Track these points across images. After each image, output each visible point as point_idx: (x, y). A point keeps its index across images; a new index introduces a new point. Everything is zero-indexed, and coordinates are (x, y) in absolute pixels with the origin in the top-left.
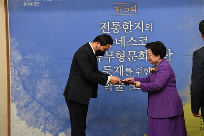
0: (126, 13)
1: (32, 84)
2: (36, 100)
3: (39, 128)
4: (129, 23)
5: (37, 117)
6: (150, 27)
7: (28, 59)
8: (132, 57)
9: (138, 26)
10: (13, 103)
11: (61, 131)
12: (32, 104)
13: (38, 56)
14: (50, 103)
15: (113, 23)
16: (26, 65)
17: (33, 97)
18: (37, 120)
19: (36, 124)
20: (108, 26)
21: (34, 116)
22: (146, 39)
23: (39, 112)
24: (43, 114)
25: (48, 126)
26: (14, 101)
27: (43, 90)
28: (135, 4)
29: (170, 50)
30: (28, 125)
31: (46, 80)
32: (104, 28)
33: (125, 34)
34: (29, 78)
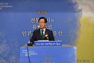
0: (42, 14)
6: (53, 21)
13: (1, 33)
14: (6, 55)
15: (36, 18)
20: (34, 20)
22: (51, 26)
24: (2, 61)
27: (3, 49)
28: (46, 10)
29: (61, 31)
31: (4, 44)
32: (32, 21)
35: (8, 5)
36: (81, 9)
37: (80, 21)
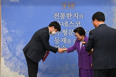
0: (68, 8)
1: (14, 46)
2: (16, 56)
3: (17, 72)
4: (70, 14)
5: (16, 66)
6: (82, 17)
7: (12, 32)
8: (71, 33)
9: (75, 16)
10: (2, 57)
12: (13, 58)
13: (18, 31)
15: (61, 13)
16: (10, 36)
17: (14, 54)
18: (16, 67)
19: (15, 69)
20: (58, 15)
21: (14, 65)
22: (80, 23)
23: (17, 63)
24: (20, 64)
25: (22, 71)
26: (3, 56)
27: (20, 50)
28: (74, 3)
30: (11, 70)
31: (22, 45)
32: (56, 16)
33: (68, 20)
34: (12, 43)
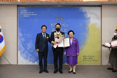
0: (59, 20)
3: (28, 60)
6: (68, 26)
7: (24, 36)
9: (63, 25)
11: (36, 61)
12: (26, 52)
13: (28, 34)
14: (32, 51)
16: (24, 38)
17: (26, 49)
19: (27, 58)
20: (53, 25)
21: (26, 56)
22: (66, 30)
24: (29, 55)
25: (31, 59)
26: (19, 50)
27: (30, 47)
28: (63, 18)
30: (24, 59)
31: (31, 43)
32: (51, 25)
34: (25, 42)
35: (34, 14)
36: (90, 17)
37: (89, 26)
